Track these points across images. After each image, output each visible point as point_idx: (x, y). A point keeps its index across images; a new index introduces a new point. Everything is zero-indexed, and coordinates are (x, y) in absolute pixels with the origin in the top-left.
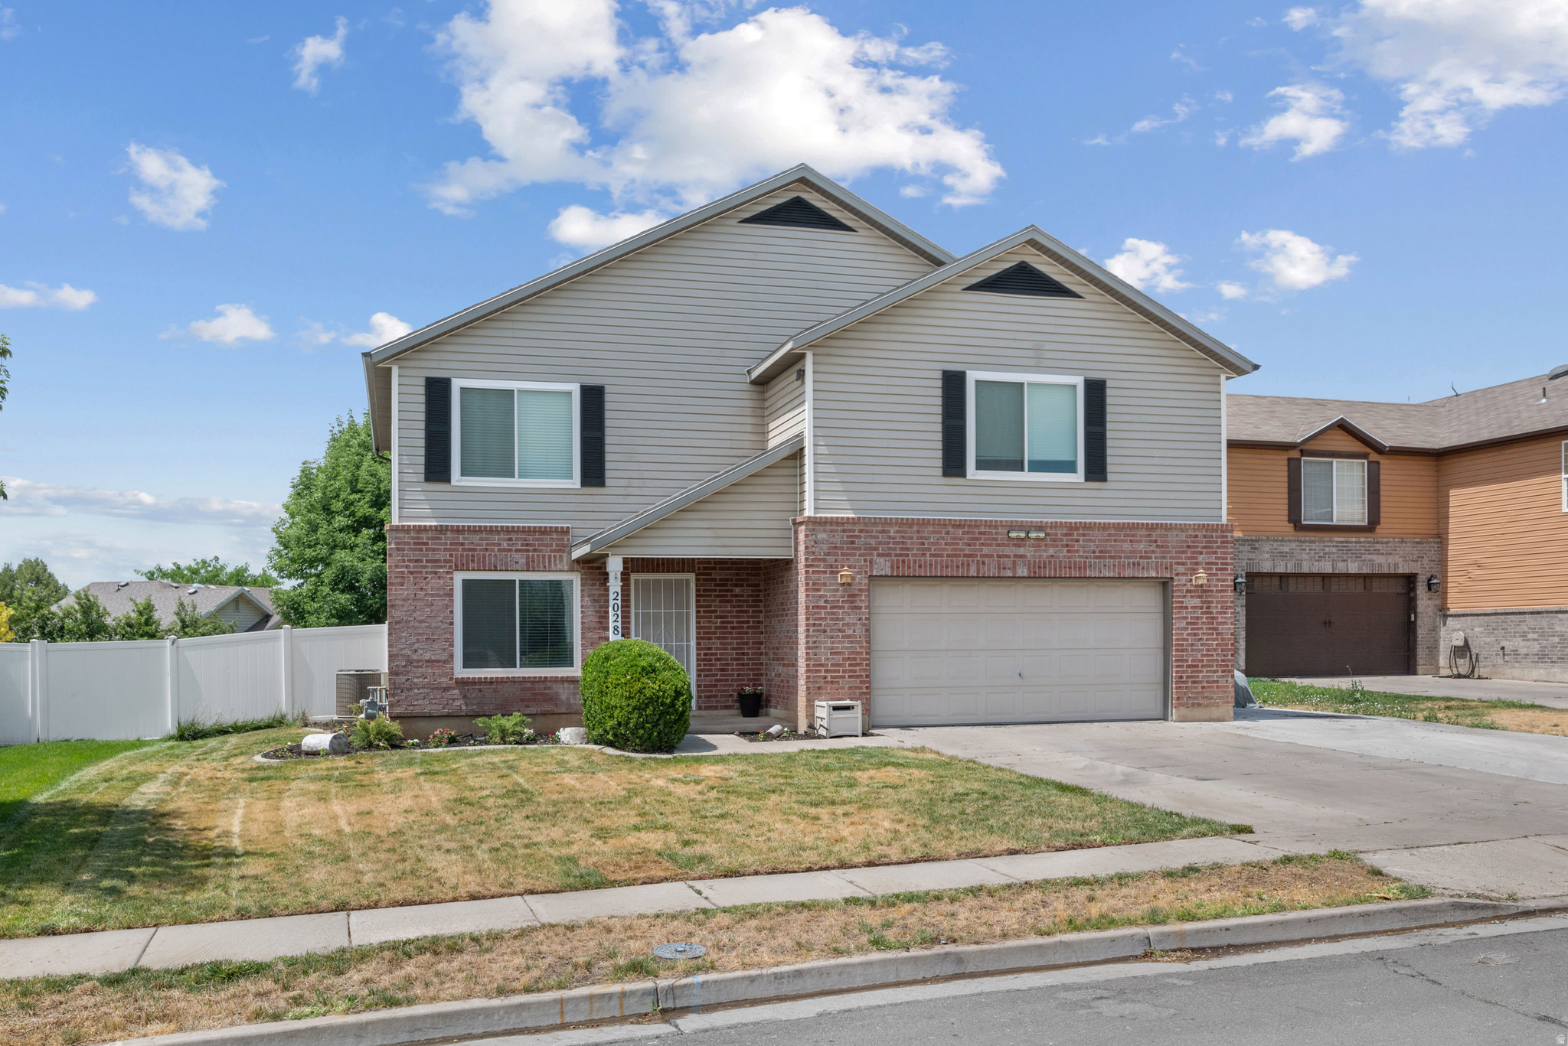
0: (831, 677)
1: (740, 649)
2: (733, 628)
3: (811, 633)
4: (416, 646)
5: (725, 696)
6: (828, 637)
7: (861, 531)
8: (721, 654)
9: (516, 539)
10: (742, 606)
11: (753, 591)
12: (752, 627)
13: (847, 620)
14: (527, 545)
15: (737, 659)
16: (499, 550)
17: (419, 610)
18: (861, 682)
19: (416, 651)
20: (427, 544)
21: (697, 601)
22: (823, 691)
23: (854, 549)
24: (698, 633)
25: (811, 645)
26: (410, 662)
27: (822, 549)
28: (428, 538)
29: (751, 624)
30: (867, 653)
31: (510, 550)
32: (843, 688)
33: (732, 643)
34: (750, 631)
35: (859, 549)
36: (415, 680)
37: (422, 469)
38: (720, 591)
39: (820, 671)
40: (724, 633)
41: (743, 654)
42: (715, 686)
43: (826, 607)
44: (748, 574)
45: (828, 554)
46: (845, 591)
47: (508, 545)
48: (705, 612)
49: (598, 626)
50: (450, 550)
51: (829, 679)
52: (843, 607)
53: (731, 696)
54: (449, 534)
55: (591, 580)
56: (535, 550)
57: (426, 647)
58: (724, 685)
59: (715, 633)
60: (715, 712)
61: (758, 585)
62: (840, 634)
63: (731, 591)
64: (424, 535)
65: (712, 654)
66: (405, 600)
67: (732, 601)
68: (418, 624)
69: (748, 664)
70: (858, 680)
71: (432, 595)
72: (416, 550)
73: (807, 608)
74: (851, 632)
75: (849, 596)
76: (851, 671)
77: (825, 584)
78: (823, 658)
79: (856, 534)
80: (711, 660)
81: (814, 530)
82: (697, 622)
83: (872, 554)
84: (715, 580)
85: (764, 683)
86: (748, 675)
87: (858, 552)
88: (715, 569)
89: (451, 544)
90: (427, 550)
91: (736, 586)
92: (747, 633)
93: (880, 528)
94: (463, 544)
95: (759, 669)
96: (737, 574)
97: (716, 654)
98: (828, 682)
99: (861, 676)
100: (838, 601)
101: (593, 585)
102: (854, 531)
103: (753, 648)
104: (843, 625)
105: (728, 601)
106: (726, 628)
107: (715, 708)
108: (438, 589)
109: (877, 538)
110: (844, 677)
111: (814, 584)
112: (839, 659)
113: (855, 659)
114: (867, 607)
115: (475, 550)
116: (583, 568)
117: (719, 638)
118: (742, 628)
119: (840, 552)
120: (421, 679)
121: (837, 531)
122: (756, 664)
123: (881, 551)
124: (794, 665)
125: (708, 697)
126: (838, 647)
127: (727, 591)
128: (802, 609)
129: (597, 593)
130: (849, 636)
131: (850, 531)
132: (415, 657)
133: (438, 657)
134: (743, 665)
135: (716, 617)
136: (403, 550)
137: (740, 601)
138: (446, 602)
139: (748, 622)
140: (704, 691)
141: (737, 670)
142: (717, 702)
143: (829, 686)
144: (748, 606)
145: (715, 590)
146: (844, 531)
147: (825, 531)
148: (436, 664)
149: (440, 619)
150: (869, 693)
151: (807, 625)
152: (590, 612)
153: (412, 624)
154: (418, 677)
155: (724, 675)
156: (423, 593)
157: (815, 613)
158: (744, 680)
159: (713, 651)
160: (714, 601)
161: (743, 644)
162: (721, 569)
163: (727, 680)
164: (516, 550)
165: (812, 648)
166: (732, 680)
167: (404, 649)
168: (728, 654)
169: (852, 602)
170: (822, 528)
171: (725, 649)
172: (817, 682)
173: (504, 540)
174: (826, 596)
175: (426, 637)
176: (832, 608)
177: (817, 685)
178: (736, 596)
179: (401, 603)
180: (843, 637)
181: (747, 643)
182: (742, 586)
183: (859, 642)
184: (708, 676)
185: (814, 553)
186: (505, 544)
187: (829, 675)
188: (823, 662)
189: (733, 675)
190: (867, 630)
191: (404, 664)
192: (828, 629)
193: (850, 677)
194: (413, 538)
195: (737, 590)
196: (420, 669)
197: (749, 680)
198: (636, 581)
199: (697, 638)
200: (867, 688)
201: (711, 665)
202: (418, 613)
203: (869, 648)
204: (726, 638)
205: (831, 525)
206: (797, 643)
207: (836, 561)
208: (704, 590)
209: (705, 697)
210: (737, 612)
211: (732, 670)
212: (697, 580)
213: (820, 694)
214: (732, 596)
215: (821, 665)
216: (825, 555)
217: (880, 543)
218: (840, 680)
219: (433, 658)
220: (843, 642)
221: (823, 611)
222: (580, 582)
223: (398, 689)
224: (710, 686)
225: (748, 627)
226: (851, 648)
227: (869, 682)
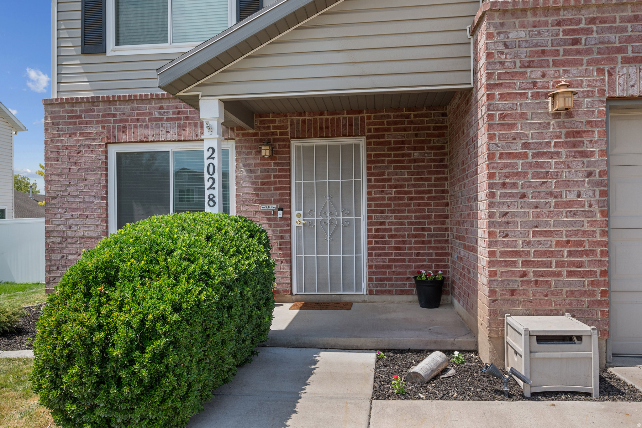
0: (536, 274)
1: (419, 223)
2: (411, 199)
3: (498, 199)
4: (70, 222)
5: (401, 279)
6: (528, 205)
7: (592, 21)
8: (396, 230)
9: (168, 107)
10: (423, 173)
11: (435, 154)
12: (434, 198)
13: (565, 175)
14: (179, 113)
15: (415, 236)
16: (150, 120)
17: (73, 185)
18: (592, 283)
19: (70, 227)
20: (80, 117)
21: (368, 168)
22: (521, 298)
23: (578, 52)
24: (369, 205)
25: (497, 218)
26: (65, 238)
27: (517, 56)
28: (81, 111)
29: (434, 194)
30: (605, 233)
31: (161, 119)
32: (557, 293)
33: (410, 217)
34: (432, 202)
35: (589, 52)
36: (70, 257)
37: (79, 42)
38: (395, 155)
39: (514, 263)
40: (400, 205)
41: (423, 229)
42: (390, 267)
43: (525, 155)
44: (429, 135)
45: (530, 65)
46: (561, 126)
47: (159, 113)
48: (376, 181)
49: (256, 198)
50: (102, 122)
51: (531, 277)
52: (558, 154)
53: (408, 279)
54: (101, 106)
55: (246, 147)
56: (187, 118)
57: (80, 223)
58: (401, 267)
59: (389, 205)
60: (389, 298)
61: (442, 148)
62: (553, 201)
63: (409, 155)
64: (77, 108)
65: (386, 230)
66: (60, 175)
67: (409, 168)
68: (71, 200)
69: (429, 242)
70: (586, 280)
71: (86, 170)
72: (70, 123)
73: (491, 156)
74: (572, 197)
75: (568, 135)
76: (572, 264)
77: (523, 116)
78: (520, 242)
79: (582, 26)
80: (383, 237)
81: (502, 25)
82: (369, 193)
83: (614, 60)
84: (389, 143)
85: (450, 264)
86: (430, 254)
87: (585, 58)
88: (388, 130)
89: (104, 116)
90: (81, 123)
91: (415, 149)
92: (428, 205)
93: (629, 13)
94: (114, 115)
95: (443, 248)
96: (416, 135)
97: (391, 230)
98: (529, 282)
99: (592, 273)
100: (548, 143)
101: (248, 153)
102: (579, 22)
103: (435, 223)
104: (558, 185)
105: (404, 168)
106: (401, 199)
107: (389, 293)
108: (92, 163)
109: (624, 30)
110: (559, 274)
111: (503, 116)
112: (551, 243)
113: (580, 243)
114: (605, 153)
115: (126, 121)
116: (238, 135)
117: (393, 211)
118: (423, 198)
119: (551, 59)
120: (75, 256)
121: (546, 24)
122: (440, 242)
123: (630, 54)
124: (474, 249)
125: (381, 280)
126: (547, 224)
127: (403, 155)
128: (482, 161)
129: (253, 162)
130: (568, 204)
131: (570, 22)
132: (69, 234)
133: (91, 234)
134: (423, 242)
135: (390, 187)
136: (58, 124)
137: (420, 167)
138: (99, 176)
139: (430, 192)
140: (375, 273)
141: (416, 248)
142: (392, 285)
143: (531, 289)
144: (430, 173)
145: (389, 155)
146: (559, 23)
147: (523, 26)
148: (89, 240)
149: (93, 194)
150: (607, 303)
151: (491, 186)
152: (246, 183)
153: (66, 200)
154: (72, 254)
155: (400, 255)
156: (77, 168)
157: (506, 166)
158: (424, 261)
159: (387, 227)
160: (387, 168)
161: (424, 217)
162: (396, 130)
163: (404, 261)
164: (168, 119)
165: (500, 224)
166: (410, 261)
167: (59, 225)
168: (404, 230)
169: (574, 145)
170: (517, 22)
171: (401, 224)
172: (508, 282)
173: (155, 108)
174: (527, 136)
175: (79, 213)
176: (535, 155)
177: (510, 287)
178: (415, 161)
179: (56, 178)
180: (557, 205)
181: (429, 217)
182: (422, 148)
183: (586, 214)
184: (380, 255)
185: (502, 63)
186: (156, 114)
187: (531, 270)
188: (520, 248)
189: (411, 255)
190: (604, 193)
191: (59, 240)
192: (530, 193)
193: (570, 274)
194: (67, 112)
195: (416, 154)
196: (74, 246)
197: (431, 260)
198: (298, 148)
199: (369, 211)
200: (604, 293)
201: (384, 243)
202: (72, 188)
203: (608, 224)
204: (403, 211)
205: (535, 15)
206: (475, 216)
207: (543, 76)
208: (376, 156)
209: (377, 279)
210: (416, 180)
211: (410, 248)
212: (368, 144)
213: (514, 302)
214: (410, 161)
215: (517, 253)
216: (523, 66)
217: (629, 39)
218: (553, 280)
219: (86, 234)
220: (558, 214)
221: (520, 162)
222: (235, 151)
223: (53, 266)
224: (383, 267)
225: (429, 198)
226: (572, 224)
227: (607, 284)
